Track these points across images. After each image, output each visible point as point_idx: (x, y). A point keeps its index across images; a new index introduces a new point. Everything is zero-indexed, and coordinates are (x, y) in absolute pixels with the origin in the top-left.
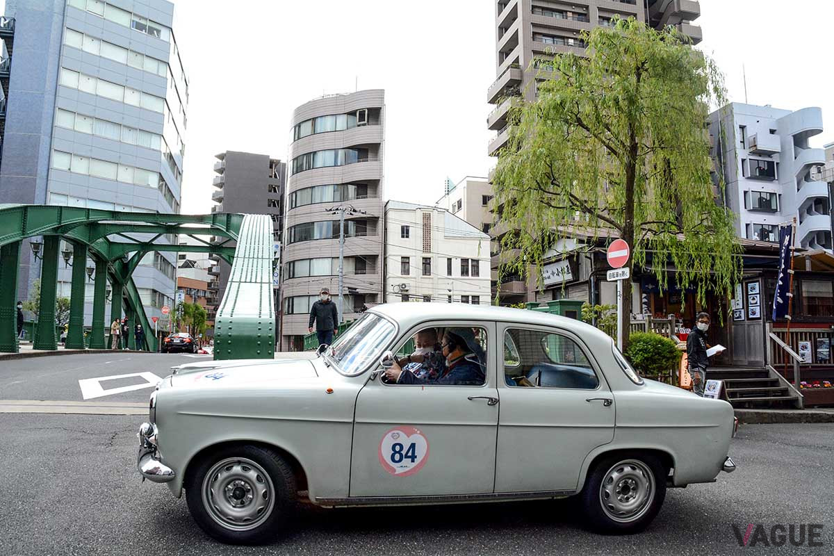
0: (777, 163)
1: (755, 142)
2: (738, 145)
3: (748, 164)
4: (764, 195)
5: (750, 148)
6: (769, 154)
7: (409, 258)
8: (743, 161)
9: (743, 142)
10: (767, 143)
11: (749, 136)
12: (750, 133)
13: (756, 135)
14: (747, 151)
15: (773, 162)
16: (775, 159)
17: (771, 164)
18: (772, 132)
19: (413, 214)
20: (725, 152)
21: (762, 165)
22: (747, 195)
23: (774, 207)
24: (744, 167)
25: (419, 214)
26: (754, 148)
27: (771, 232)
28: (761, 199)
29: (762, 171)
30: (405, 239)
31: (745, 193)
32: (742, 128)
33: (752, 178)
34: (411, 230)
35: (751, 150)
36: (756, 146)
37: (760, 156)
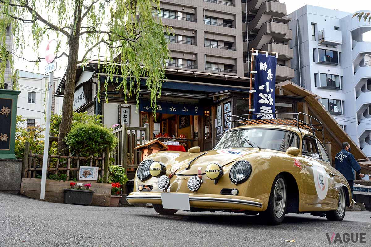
0: (340, 53)
1: (323, 35)
2: (310, 38)
4: (329, 77)
5: (319, 40)
6: (334, 45)
7: (35, 119)
8: (314, 50)
9: (314, 35)
10: (332, 37)
11: (318, 31)
12: (319, 28)
13: (324, 30)
14: (317, 42)
15: (337, 52)
16: (338, 49)
17: (335, 53)
18: (336, 28)
19: (39, 82)
20: (301, 43)
21: (328, 52)
22: (317, 76)
23: (337, 86)
24: (315, 54)
26: (322, 40)
27: (336, 105)
28: (328, 80)
29: (328, 59)
30: (32, 103)
31: (315, 74)
32: (314, 24)
33: (321, 63)
34: (38, 97)
35: (320, 41)
36: (323, 38)
37: (327, 46)
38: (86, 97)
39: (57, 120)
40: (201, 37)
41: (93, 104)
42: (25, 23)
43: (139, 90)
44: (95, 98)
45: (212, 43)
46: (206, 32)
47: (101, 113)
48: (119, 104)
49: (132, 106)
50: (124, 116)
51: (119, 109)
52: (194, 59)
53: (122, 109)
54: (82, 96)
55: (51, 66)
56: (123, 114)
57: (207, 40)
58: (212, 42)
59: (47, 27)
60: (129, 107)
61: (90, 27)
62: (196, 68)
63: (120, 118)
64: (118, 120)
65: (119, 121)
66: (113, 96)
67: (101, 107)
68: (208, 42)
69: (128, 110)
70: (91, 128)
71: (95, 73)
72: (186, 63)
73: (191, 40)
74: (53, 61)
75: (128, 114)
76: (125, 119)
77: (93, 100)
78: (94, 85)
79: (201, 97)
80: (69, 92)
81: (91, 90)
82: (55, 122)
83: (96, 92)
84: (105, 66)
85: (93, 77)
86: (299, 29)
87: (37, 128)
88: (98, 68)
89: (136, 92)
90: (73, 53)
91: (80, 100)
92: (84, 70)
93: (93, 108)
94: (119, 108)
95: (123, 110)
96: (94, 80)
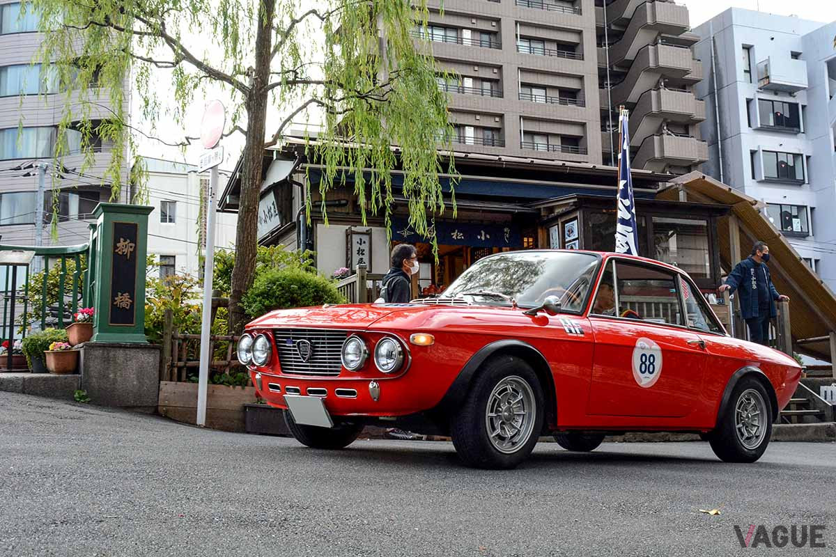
0: (803, 107)
1: (767, 70)
2: (741, 76)
3: (756, 106)
4: (782, 158)
5: (759, 81)
6: (790, 91)
7: (174, 257)
8: (749, 101)
9: (749, 72)
10: (788, 73)
11: (757, 62)
12: (759, 57)
13: (768, 60)
14: (756, 85)
15: (797, 105)
16: (800, 99)
17: (793, 108)
18: (795, 55)
19: (182, 181)
20: (720, 88)
21: (778, 108)
22: (756, 156)
23: (799, 177)
24: (751, 111)
25: (194, 180)
26: (766, 82)
27: (796, 217)
28: (779, 164)
29: (779, 119)
30: (168, 224)
31: (753, 153)
32: (748, 48)
33: (764, 129)
34: (180, 210)
35: (762, 84)
36: (768, 77)
37: (776, 94)
38: (280, 212)
39: (225, 263)
40: (512, 80)
41: (294, 226)
42: (159, 67)
43: (390, 198)
44: (299, 214)
45: (535, 91)
46: (523, 70)
47: (311, 245)
48: (347, 227)
49: (376, 230)
50: (359, 251)
51: (347, 236)
52: (497, 125)
53: (354, 236)
54: (272, 211)
55: (213, 155)
56: (356, 247)
57: (524, 85)
58: (533, 90)
59: (202, 74)
60: (369, 233)
61: (288, 72)
62: (503, 145)
63: (349, 256)
64: (347, 260)
65: (349, 261)
66: (336, 210)
67: (310, 232)
68: (527, 90)
69: (365, 238)
70: (295, 280)
71: (298, 165)
72: (480, 134)
73: (492, 88)
74: (217, 145)
75: (365, 247)
76: (361, 256)
77: (295, 220)
78: (297, 189)
79: (516, 208)
80: (249, 206)
81: (290, 199)
82: (221, 266)
83: (300, 202)
84: (319, 150)
85: (294, 171)
86: (716, 58)
87: (186, 279)
88: (306, 153)
89: (383, 202)
90: (255, 126)
91: (268, 220)
92: (275, 158)
93: (294, 235)
94: (349, 235)
95: (356, 238)
96: (296, 178)
